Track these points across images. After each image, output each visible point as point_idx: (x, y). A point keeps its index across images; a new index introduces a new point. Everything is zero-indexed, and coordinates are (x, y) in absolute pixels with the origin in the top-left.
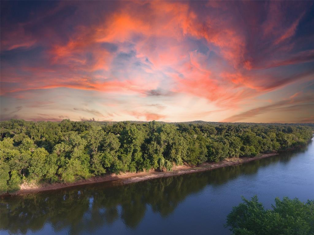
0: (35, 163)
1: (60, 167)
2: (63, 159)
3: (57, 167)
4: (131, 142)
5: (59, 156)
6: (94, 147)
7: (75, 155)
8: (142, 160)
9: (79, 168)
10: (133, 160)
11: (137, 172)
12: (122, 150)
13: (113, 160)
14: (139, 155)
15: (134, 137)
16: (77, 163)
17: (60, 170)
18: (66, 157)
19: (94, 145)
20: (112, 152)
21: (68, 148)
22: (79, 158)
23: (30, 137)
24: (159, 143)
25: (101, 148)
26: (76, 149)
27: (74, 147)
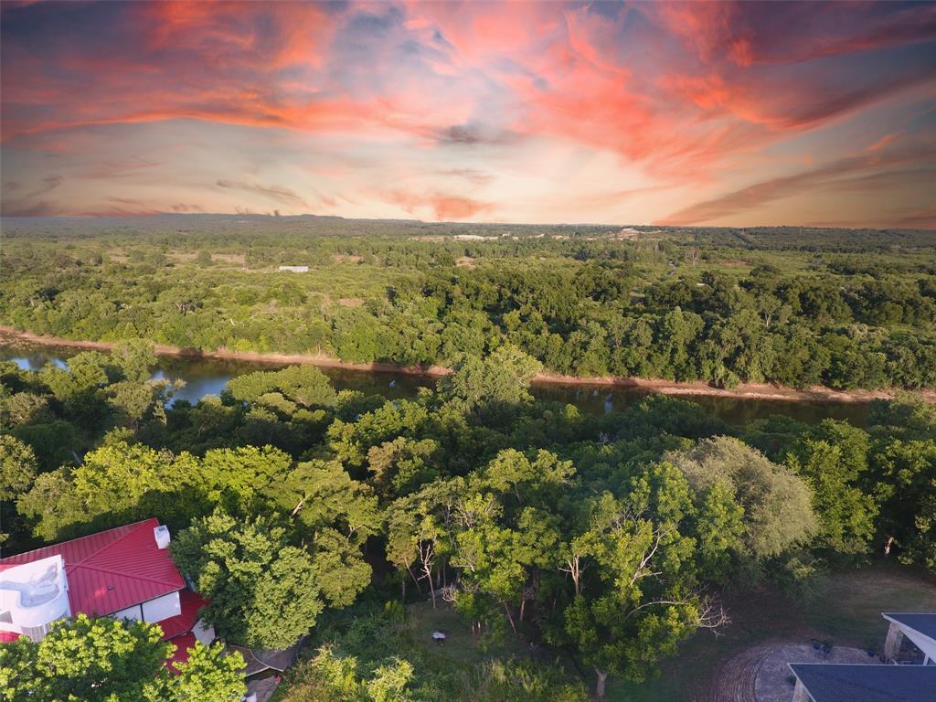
0: (551, 352)
1: (575, 359)
2: (578, 349)
3: (572, 359)
4: (667, 338)
5: (574, 345)
6: (618, 338)
7: (592, 347)
8: (684, 365)
9: (595, 363)
10: (671, 362)
11: (676, 382)
12: (655, 347)
13: (639, 359)
14: (682, 356)
15: (674, 331)
16: (594, 357)
17: (575, 362)
18: (581, 348)
19: (617, 337)
20: (640, 348)
21: (584, 338)
22: (596, 351)
23: (538, 309)
24: (719, 342)
25: (626, 341)
26: (593, 341)
27: (591, 337)
